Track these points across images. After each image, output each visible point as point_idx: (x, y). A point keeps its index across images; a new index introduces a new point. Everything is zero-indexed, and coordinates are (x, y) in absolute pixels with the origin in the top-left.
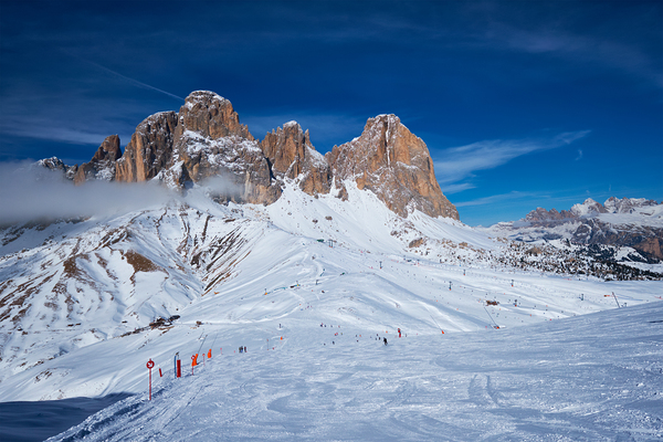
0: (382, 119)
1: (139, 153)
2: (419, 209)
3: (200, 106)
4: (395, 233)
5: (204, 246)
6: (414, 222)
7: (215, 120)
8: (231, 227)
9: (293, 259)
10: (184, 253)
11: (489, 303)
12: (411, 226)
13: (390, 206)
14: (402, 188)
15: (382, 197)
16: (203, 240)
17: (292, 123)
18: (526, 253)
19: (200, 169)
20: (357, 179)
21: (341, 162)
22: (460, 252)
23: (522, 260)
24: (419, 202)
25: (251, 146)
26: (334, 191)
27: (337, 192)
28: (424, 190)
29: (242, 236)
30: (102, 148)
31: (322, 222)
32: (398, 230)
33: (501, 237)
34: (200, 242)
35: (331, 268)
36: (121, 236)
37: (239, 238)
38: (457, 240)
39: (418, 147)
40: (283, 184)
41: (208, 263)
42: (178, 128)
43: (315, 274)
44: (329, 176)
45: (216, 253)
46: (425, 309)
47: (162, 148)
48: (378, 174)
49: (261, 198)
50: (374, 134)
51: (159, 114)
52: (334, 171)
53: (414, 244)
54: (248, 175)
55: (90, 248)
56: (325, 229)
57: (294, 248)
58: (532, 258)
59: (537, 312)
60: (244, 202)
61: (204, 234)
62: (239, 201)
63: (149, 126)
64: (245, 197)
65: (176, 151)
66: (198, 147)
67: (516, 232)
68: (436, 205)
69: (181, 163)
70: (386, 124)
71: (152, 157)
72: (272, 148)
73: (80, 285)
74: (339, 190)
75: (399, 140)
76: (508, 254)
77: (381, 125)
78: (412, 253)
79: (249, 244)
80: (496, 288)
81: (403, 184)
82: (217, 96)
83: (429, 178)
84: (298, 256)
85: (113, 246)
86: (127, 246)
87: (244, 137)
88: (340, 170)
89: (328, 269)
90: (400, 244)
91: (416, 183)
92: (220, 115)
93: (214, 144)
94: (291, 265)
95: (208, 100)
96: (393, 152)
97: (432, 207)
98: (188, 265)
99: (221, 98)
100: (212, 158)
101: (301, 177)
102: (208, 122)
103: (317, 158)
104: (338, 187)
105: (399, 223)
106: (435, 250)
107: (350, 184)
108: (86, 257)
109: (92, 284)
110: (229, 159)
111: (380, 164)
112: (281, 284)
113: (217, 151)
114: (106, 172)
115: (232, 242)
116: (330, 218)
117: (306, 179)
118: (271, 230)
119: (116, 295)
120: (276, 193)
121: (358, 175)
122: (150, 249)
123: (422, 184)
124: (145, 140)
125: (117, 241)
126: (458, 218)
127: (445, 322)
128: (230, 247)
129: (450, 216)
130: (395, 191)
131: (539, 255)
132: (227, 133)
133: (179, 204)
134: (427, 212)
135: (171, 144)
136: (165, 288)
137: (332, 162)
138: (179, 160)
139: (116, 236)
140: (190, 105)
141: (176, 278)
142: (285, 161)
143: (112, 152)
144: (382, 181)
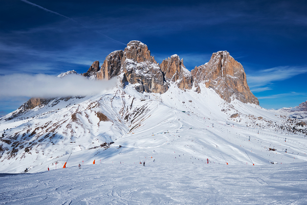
0: (220, 53)
1: (106, 69)
2: (237, 98)
3: (133, 48)
4: (224, 110)
5: (131, 111)
6: (234, 105)
7: (140, 54)
8: (143, 103)
9: (169, 120)
10: (122, 114)
11: (270, 149)
12: (233, 107)
13: (222, 97)
14: (229, 88)
15: (218, 92)
16: (131, 108)
17: (176, 55)
18: (297, 124)
19: (132, 76)
20: (206, 83)
21: (198, 74)
22: (258, 122)
23: (294, 128)
24: (237, 95)
25: (155, 66)
26: (194, 88)
27: (195, 89)
28: (240, 89)
29: (148, 108)
30: (92, 67)
31: (187, 103)
32: (225, 108)
33: (283, 115)
34: (129, 109)
35: (187, 125)
36: (96, 105)
37: (147, 109)
38: (257, 115)
39: (239, 68)
40: (169, 84)
41: (132, 119)
42: (123, 58)
43: (178, 128)
44: (192, 81)
45: (136, 115)
46: (232, 150)
47: (116, 67)
48: (217, 80)
49: (158, 90)
50: (216, 61)
51: (115, 51)
52: (195, 79)
53: (233, 116)
54: (153, 79)
55: (83, 109)
56: (188, 107)
57: (171, 114)
58: (300, 127)
59: (299, 157)
60: (151, 92)
61: (131, 106)
62: (148, 91)
63: (111, 57)
64: (151, 90)
65: (122, 68)
66: (132, 66)
67: (293, 113)
68: (247, 97)
69: (124, 73)
70: (222, 56)
71: (112, 71)
72: (165, 67)
73: (77, 125)
74: (196, 88)
75: (228, 64)
76: (286, 124)
77: (219, 56)
78: (232, 120)
79: (151, 111)
80: (276, 142)
81: (229, 86)
82: (141, 43)
83: (243, 83)
84: (172, 119)
85: (92, 109)
86: (98, 110)
87: (152, 62)
88: (198, 78)
89: (185, 125)
90: (226, 116)
91: (236, 85)
92: (142, 51)
93: (138, 65)
94: (168, 123)
95: (137, 45)
96: (225, 70)
97: (244, 98)
98: (123, 120)
99: (143, 44)
100: (137, 72)
101: (178, 81)
102: (137, 55)
103: (186, 72)
104: (196, 86)
105: (226, 105)
106: (244, 120)
107: (202, 85)
108: (81, 113)
109: (82, 125)
110: (145, 72)
111: (218, 76)
112: (161, 131)
113: (140, 68)
114: (93, 77)
115: (143, 110)
116: (191, 101)
117: (181, 82)
118: (161, 105)
119: (91, 131)
120: (166, 88)
121: (206, 81)
122: (108, 111)
123: (239, 86)
124: (110, 63)
125: (94, 107)
126: (258, 104)
127: (242, 157)
128: (142, 113)
129: (254, 103)
130: (224, 89)
131: (304, 126)
132: (144, 60)
133: (121, 91)
134: (241, 100)
135: (120, 65)
136: (111, 129)
137: (194, 74)
138: (123, 72)
139: (94, 105)
140: (129, 47)
141: (117, 125)
142: (171, 73)
143: (96, 68)
144: (218, 84)
